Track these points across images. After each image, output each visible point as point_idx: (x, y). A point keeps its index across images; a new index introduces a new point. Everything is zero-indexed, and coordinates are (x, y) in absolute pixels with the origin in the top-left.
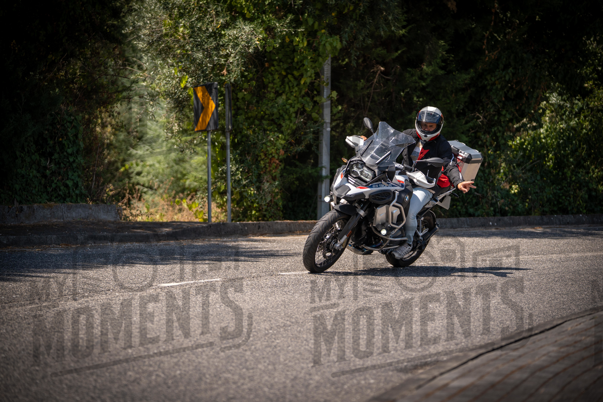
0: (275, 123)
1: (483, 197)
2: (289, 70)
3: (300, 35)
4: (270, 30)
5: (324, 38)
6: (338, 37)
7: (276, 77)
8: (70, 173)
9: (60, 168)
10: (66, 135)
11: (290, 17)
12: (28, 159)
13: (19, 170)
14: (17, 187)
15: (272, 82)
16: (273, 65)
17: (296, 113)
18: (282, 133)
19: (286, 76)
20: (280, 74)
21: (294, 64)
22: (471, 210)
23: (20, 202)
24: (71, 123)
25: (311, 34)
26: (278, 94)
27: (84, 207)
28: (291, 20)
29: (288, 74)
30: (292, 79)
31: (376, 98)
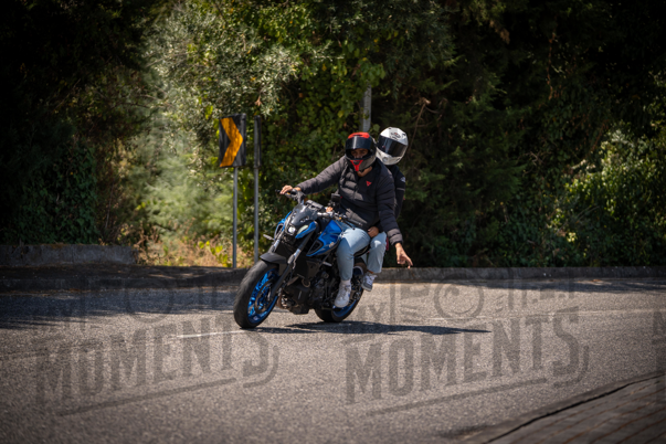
0: (309, 160)
1: (537, 246)
2: (325, 102)
3: (339, 63)
4: (305, 56)
5: (367, 67)
6: (381, 65)
7: (311, 108)
8: (81, 211)
9: (70, 205)
10: (78, 169)
11: (329, 43)
12: (35, 195)
13: (25, 207)
14: (22, 225)
15: (306, 115)
16: (308, 96)
17: (332, 149)
18: (316, 170)
19: (322, 108)
20: (316, 106)
21: (331, 95)
22: (523, 260)
23: (26, 242)
24: (83, 155)
25: (351, 62)
26: (312, 128)
27: (96, 248)
28: (329, 47)
29: (324, 105)
30: (328, 112)
31: (420, 134)
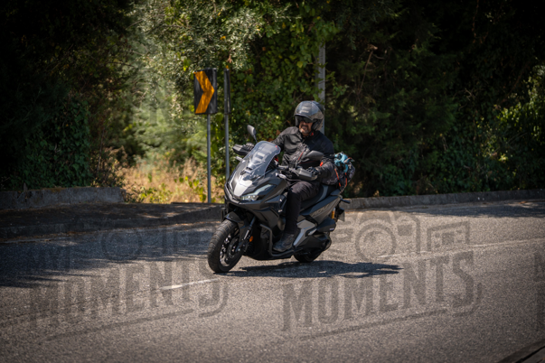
0: (272, 105)
1: (472, 170)
2: (286, 54)
3: (297, 22)
4: (268, 17)
5: (321, 25)
6: (333, 23)
7: (273, 60)
8: (76, 157)
9: (66, 152)
10: (73, 121)
11: (289, 5)
12: (37, 145)
13: (28, 156)
14: (27, 172)
15: (269, 66)
16: (270, 50)
17: (293, 94)
18: (278, 114)
19: (282, 60)
20: (277, 58)
21: (291, 49)
22: (460, 183)
23: (29, 187)
24: (78, 109)
25: (307, 20)
26: (275, 77)
27: (90, 190)
28: (289, 9)
29: (284, 58)
30: (288, 63)
31: (369, 77)
